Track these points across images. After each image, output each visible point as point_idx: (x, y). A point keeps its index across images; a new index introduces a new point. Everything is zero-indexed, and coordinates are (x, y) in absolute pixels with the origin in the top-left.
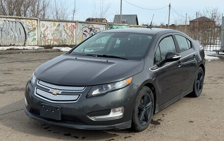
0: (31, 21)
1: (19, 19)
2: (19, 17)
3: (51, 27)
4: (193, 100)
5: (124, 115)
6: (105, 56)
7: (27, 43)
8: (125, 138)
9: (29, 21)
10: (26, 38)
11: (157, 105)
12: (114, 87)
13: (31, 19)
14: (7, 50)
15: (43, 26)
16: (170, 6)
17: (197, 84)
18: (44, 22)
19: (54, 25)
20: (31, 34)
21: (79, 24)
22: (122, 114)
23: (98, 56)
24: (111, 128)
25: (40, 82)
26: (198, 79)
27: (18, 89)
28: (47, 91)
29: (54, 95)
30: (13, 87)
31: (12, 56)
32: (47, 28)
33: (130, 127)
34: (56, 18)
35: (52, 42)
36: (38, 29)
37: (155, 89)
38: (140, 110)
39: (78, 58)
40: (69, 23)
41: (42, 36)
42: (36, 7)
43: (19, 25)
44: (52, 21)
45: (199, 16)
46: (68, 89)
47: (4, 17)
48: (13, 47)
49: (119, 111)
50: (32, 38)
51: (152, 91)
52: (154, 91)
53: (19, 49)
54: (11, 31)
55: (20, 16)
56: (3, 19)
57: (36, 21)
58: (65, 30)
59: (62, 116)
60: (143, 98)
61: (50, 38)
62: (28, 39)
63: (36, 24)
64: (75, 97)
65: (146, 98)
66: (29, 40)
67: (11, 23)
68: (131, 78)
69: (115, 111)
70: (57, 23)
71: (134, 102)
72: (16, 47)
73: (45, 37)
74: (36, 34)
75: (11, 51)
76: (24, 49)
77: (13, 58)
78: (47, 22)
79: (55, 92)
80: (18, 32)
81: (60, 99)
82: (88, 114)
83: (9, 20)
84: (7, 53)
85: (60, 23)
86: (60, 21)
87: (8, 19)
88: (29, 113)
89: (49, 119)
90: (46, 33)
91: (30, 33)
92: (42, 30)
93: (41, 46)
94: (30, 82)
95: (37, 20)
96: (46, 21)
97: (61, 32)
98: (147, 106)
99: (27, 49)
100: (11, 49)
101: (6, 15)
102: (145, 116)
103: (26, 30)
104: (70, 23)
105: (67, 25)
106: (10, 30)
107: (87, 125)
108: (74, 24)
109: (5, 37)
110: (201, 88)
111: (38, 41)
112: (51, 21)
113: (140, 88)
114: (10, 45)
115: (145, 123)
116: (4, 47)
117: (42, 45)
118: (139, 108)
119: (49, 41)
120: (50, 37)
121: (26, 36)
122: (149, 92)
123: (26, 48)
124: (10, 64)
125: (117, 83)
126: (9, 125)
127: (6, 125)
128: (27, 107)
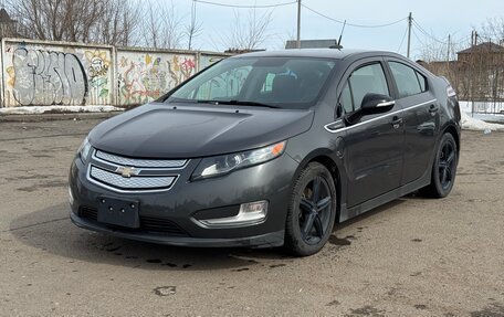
0: (97, 53)
1: (72, 47)
2: (72, 44)
3: (142, 64)
4: (431, 203)
5: (268, 217)
6: (233, 103)
7: (88, 99)
8: (273, 267)
9: (93, 51)
10: (86, 90)
11: (343, 205)
12: (248, 161)
13: (97, 48)
14: (46, 112)
15: (124, 63)
16: (410, 18)
17: (441, 169)
18: (126, 55)
19: (148, 61)
20: (98, 80)
21: (202, 58)
22: (263, 216)
23: (220, 103)
24: (240, 244)
25: (100, 154)
26: (444, 158)
27: (61, 184)
28: (111, 170)
29: (124, 179)
30: (53, 179)
31: (54, 124)
32: (133, 66)
33: (282, 243)
34: (151, 46)
35: (143, 98)
36: (112, 69)
37: (337, 169)
38: (305, 211)
39: (178, 108)
40: (181, 56)
41: (122, 84)
42: (112, 24)
43: (71, 61)
44: (144, 52)
45: (479, 42)
46: (160, 165)
47: (38, 44)
48: (60, 107)
49: (258, 209)
50: (100, 89)
51: (332, 173)
52: (336, 175)
53: (70, 112)
54: (54, 75)
55: (75, 41)
56: (37, 48)
57: (108, 52)
58: (171, 72)
59: (142, 219)
60: (310, 186)
61: (139, 89)
62: (92, 90)
63: (109, 58)
64: (167, 181)
65: (316, 187)
66: (94, 92)
67: (54, 57)
68: (283, 143)
69: (248, 210)
70: (154, 57)
71: (290, 193)
72: (63, 107)
73: (127, 86)
74: (109, 79)
75: (52, 116)
76: (81, 111)
77: (56, 129)
78: (131, 54)
79: (127, 171)
80: (70, 76)
81: (137, 186)
82: (193, 215)
83: (51, 49)
84: (44, 120)
85: (160, 56)
86: (161, 52)
87: (48, 48)
88: (77, 219)
89: (115, 228)
90: (131, 78)
91: (95, 78)
92: (123, 71)
93: (120, 107)
94: (80, 155)
95: (110, 49)
96: (130, 51)
97: (162, 77)
98: (319, 204)
99: (87, 112)
100: (53, 111)
101: (45, 39)
102: (315, 224)
103: (86, 71)
104: (183, 57)
105: (176, 60)
106: (51, 72)
107: (191, 236)
108: (192, 58)
109: (41, 87)
110: (450, 178)
111: (112, 96)
112: (140, 51)
113: (304, 165)
114: (54, 104)
115: (316, 239)
116: (39, 108)
117: (122, 103)
118: (301, 206)
119: (137, 95)
120: (138, 86)
121: (86, 85)
122: (323, 175)
123: (85, 108)
124: (49, 139)
125: (254, 153)
126: (37, 245)
127: (31, 244)
128: (73, 207)
